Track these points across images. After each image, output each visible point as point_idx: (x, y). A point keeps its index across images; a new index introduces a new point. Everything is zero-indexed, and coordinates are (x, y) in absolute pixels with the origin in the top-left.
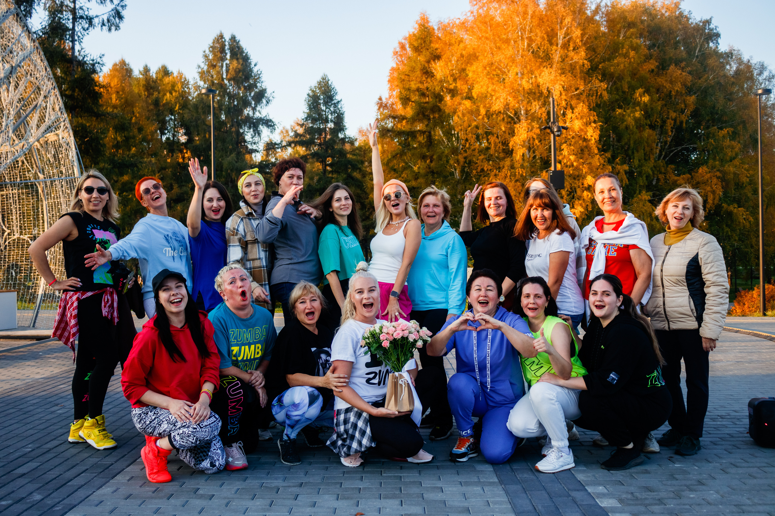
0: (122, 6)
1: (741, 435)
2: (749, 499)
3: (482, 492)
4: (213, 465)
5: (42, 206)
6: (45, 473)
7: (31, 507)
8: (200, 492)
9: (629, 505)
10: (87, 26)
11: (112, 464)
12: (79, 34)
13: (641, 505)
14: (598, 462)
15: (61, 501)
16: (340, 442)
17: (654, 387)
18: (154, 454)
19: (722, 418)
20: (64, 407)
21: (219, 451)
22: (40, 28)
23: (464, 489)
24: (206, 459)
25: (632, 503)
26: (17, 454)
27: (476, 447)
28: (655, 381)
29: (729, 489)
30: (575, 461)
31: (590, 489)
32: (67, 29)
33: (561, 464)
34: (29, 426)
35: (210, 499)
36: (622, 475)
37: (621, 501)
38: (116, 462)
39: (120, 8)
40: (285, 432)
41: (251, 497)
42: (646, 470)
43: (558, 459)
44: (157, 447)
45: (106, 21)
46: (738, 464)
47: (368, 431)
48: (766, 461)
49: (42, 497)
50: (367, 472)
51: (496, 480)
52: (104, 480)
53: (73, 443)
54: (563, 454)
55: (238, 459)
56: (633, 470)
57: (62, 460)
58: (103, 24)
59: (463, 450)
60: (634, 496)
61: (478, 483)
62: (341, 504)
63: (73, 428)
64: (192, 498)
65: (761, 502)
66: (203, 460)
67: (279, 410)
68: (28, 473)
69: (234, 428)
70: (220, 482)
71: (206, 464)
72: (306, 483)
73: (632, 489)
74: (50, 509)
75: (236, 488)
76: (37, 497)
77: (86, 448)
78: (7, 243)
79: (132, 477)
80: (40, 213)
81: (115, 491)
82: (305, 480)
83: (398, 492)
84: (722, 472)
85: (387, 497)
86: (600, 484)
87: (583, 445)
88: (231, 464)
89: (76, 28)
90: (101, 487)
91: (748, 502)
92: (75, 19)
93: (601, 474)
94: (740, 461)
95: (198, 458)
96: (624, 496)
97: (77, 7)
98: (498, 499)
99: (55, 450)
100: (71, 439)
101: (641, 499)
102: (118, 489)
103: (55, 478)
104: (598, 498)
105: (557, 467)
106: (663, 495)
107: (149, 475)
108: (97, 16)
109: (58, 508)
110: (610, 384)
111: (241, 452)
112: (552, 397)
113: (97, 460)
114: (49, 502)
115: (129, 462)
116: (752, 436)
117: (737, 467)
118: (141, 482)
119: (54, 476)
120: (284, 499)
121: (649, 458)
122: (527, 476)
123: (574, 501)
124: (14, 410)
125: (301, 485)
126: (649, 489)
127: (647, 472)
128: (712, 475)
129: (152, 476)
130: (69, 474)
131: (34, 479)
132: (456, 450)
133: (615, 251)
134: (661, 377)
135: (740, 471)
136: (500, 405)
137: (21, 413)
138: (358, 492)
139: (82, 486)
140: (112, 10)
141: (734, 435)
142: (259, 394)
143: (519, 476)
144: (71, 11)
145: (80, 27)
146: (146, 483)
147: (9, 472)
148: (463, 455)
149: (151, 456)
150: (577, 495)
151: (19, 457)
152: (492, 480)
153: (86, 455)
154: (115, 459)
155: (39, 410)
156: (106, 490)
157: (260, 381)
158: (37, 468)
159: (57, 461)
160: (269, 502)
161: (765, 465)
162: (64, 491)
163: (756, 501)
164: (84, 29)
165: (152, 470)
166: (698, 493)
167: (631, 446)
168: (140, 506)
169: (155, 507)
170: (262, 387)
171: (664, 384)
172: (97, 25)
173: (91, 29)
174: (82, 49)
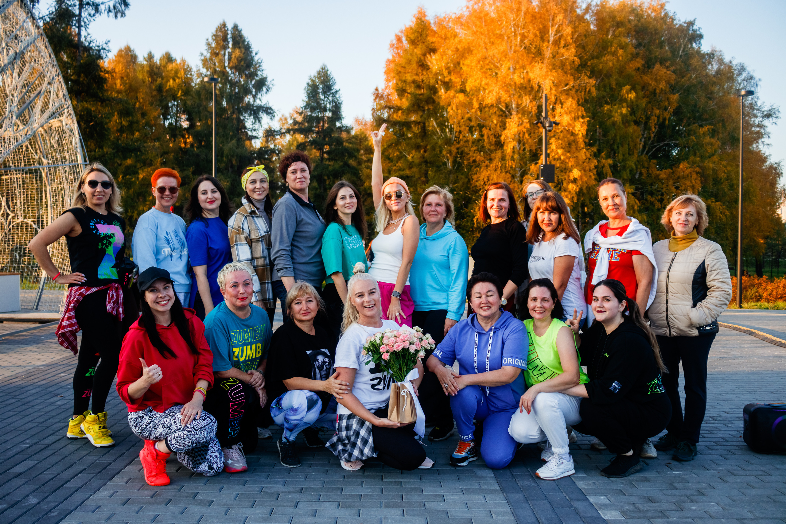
1: (735, 439)
2: (750, 512)
3: (484, 500)
4: (211, 468)
5: (46, 191)
6: (42, 473)
7: (26, 512)
8: (199, 497)
9: (632, 518)
10: (93, 12)
11: (110, 464)
12: (85, 20)
13: (644, 517)
14: (597, 468)
15: (57, 506)
16: (340, 447)
17: (654, 394)
18: (152, 457)
19: (714, 420)
20: (63, 398)
21: (217, 454)
22: (47, 13)
23: (466, 497)
24: (204, 462)
25: (635, 515)
26: (15, 450)
27: (476, 452)
28: (656, 388)
29: (729, 500)
30: (575, 468)
31: (592, 499)
32: (74, 15)
33: (561, 471)
34: (28, 419)
35: (209, 506)
36: (623, 483)
37: (623, 513)
38: (114, 461)
40: (284, 435)
41: (251, 504)
42: (645, 477)
43: (559, 465)
44: (155, 450)
45: (112, 7)
46: (735, 472)
47: (371, 440)
48: (762, 468)
49: (38, 501)
50: (367, 477)
51: (497, 487)
52: (101, 482)
53: (71, 439)
54: (564, 461)
55: (237, 462)
56: (632, 478)
57: (60, 458)
58: (110, 11)
59: (464, 454)
60: (636, 508)
61: (479, 491)
62: (341, 513)
63: (71, 423)
64: (191, 504)
65: (762, 516)
66: (201, 464)
67: (277, 413)
68: (25, 472)
69: (234, 431)
70: (219, 486)
71: (204, 467)
72: (306, 488)
73: (634, 499)
74: (45, 515)
75: (235, 493)
76: (33, 500)
77: (84, 444)
78: (11, 226)
79: (130, 479)
80: (44, 197)
81: (113, 495)
82: (306, 485)
83: (399, 500)
84: (720, 481)
85: (388, 506)
86: (601, 494)
87: (581, 449)
88: (231, 466)
89: (83, 14)
90: (98, 490)
91: (750, 515)
92: (81, 5)
93: (601, 481)
94: (737, 468)
95: (195, 461)
96: (626, 507)
98: (500, 509)
99: (52, 447)
100: (69, 435)
101: (643, 511)
102: (115, 492)
103: (52, 479)
104: (600, 509)
105: (558, 474)
106: (664, 506)
107: (148, 477)
108: (103, 3)
109: (53, 514)
110: (612, 392)
111: (240, 454)
112: (553, 404)
113: (95, 458)
114: (45, 507)
115: (127, 462)
116: (745, 440)
117: (735, 475)
118: (139, 485)
119: (52, 477)
120: (284, 506)
121: (647, 464)
122: (527, 483)
123: (577, 513)
124: (14, 401)
125: (301, 490)
126: (650, 500)
127: (646, 480)
128: (711, 483)
129: (150, 479)
130: (66, 475)
131: (31, 480)
132: (456, 454)
133: (619, 256)
134: (661, 384)
135: (738, 479)
136: (500, 410)
137: (20, 404)
138: (359, 500)
139: (79, 488)
141: (728, 439)
142: (259, 395)
143: (520, 483)
145: (86, 13)
146: (143, 486)
147: (6, 471)
148: (464, 459)
149: (149, 458)
150: (580, 505)
151: (17, 454)
152: (493, 488)
153: (85, 453)
154: (113, 458)
155: (38, 401)
156: (103, 493)
157: (260, 382)
158: (34, 466)
159: (55, 459)
160: (269, 510)
161: (761, 473)
162: (61, 493)
163: (757, 514)
164: (90, 15)
165: (151, 472)
166: (700, 504)
167: (630, 453)
168: (137, 513)
169: (153, 514)
170: (262, 389)
171: (664, 391)
172: (103, 11)
173: (97, 15)
174: (88, 34)
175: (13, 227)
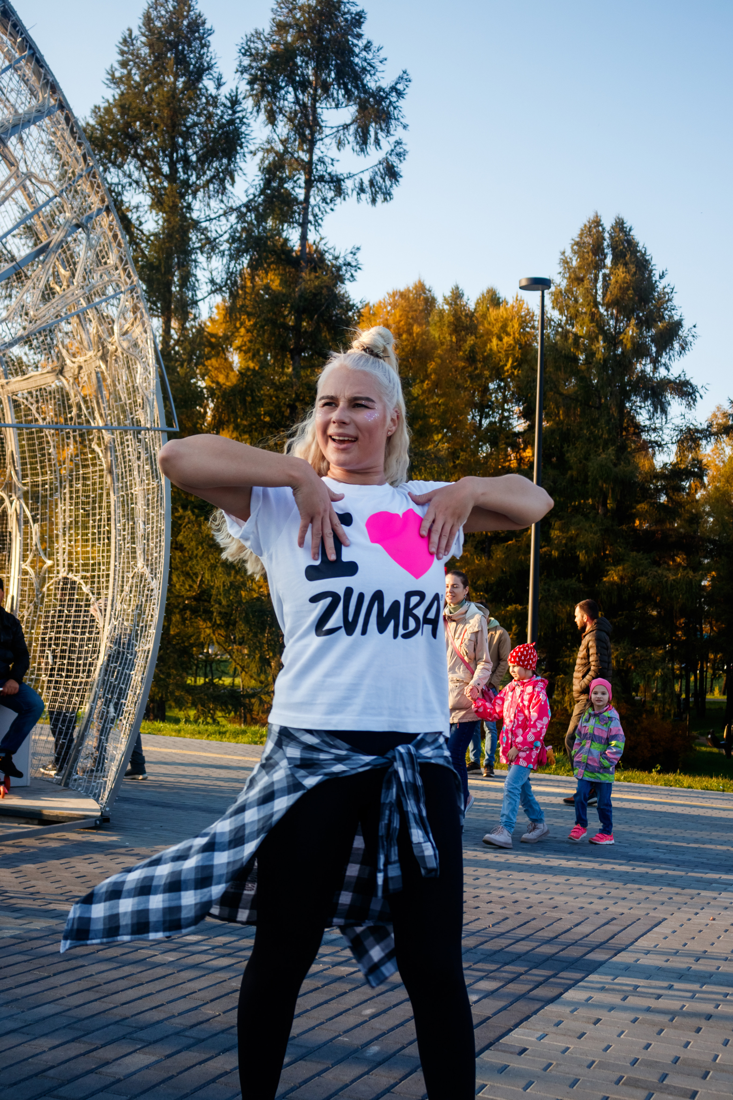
0: (399, 155)
10: (330, 194)
12: (316, 210)
22: (245, 200)
39: (394, 159)
45: (366, 183)
58: (362, 190)
89: (312, 201)
92: (309, 184)
97: (315, 158)
108: (350, 176)
140: (380, 163)
144: (304, 169)
145: (318, 198)
164: (324, 200)
172: (350, 192)
173: (338, 200)
174: (322, 239)
175: (48, 589)
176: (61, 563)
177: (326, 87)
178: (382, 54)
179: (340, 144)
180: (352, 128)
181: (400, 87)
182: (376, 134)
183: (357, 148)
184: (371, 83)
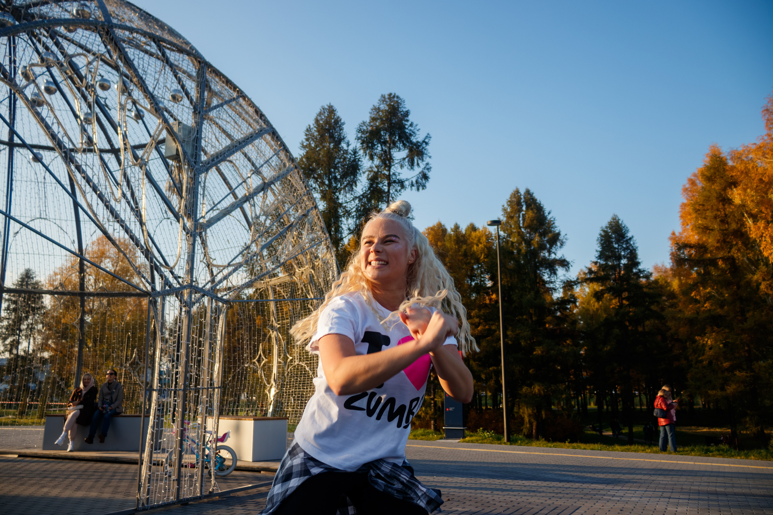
0: (428, 169)
10: (399, 188)
12: (393, 195)
22: (362, 193)
32: (384, 192)
39: (426, 171)
45: (414, 182)
58: (412, 185)
78: (289, 370)
89: (391, 191)
92: (389, 185)
97: (391, 173)
108: (407, 180)
140: (420, 173)
144: (387, 178)
145: (394, 190)
164: (396, 190)
175: (291, 370)
176: (296, 358)
177: (394, 143)
178: (418, 127)
179: (402, 166)
180: (407, 160)
181: (427, 140)
182: (417, 161)
183: (409, 167)
184: (414, 140)
